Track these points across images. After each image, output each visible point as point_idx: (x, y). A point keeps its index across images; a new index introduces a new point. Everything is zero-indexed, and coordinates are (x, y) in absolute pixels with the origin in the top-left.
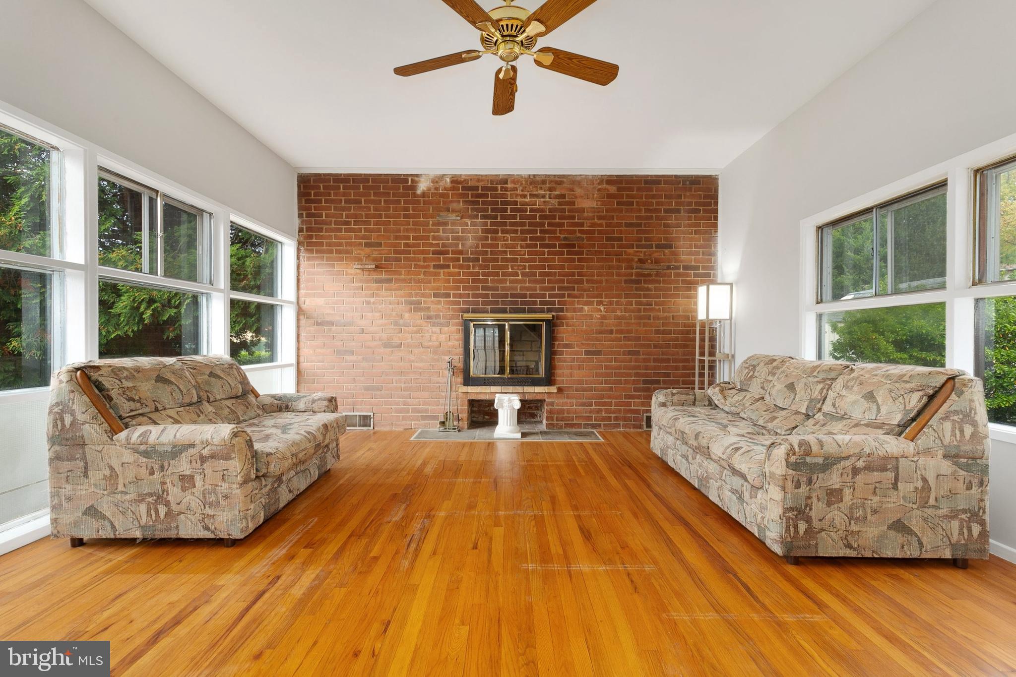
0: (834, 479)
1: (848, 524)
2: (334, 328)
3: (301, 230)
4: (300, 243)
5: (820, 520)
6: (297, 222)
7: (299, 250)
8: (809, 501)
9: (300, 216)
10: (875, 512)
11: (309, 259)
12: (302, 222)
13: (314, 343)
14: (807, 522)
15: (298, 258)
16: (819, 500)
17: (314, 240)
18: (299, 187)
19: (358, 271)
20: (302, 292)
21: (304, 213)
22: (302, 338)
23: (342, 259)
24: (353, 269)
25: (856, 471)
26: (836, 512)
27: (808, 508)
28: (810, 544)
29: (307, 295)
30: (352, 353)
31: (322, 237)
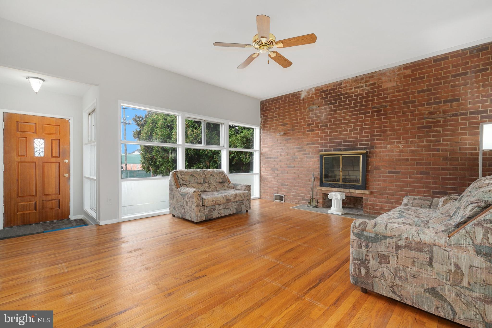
0: (383, 248)
1: (393, 279)
2: (271, 160)
3: (261, 123)
4: (261, 127)
5: (375, 271)
6: (260, 120)
7: (261, 130)
8: (367, 258)
9: (261, 117)
10: (414, 277)
11: (264, 133)
12: (262, 120)
13: (265, 166)
14: (366, 269)
15: (260, 133)
16: (373, 258)
17: (265, 126)
18: (261, 106)
19: (279, 136)
20: (262, 146)
21: (262, 116)
22: (262, 164)
23: (274, 132)
24: (277, 136)
25: (398, 247)
26: (385, 269)
27: (367, 262)
28: (368, 283)
29: (263, 147)
30: (277, 170)
31: (268, 124)
